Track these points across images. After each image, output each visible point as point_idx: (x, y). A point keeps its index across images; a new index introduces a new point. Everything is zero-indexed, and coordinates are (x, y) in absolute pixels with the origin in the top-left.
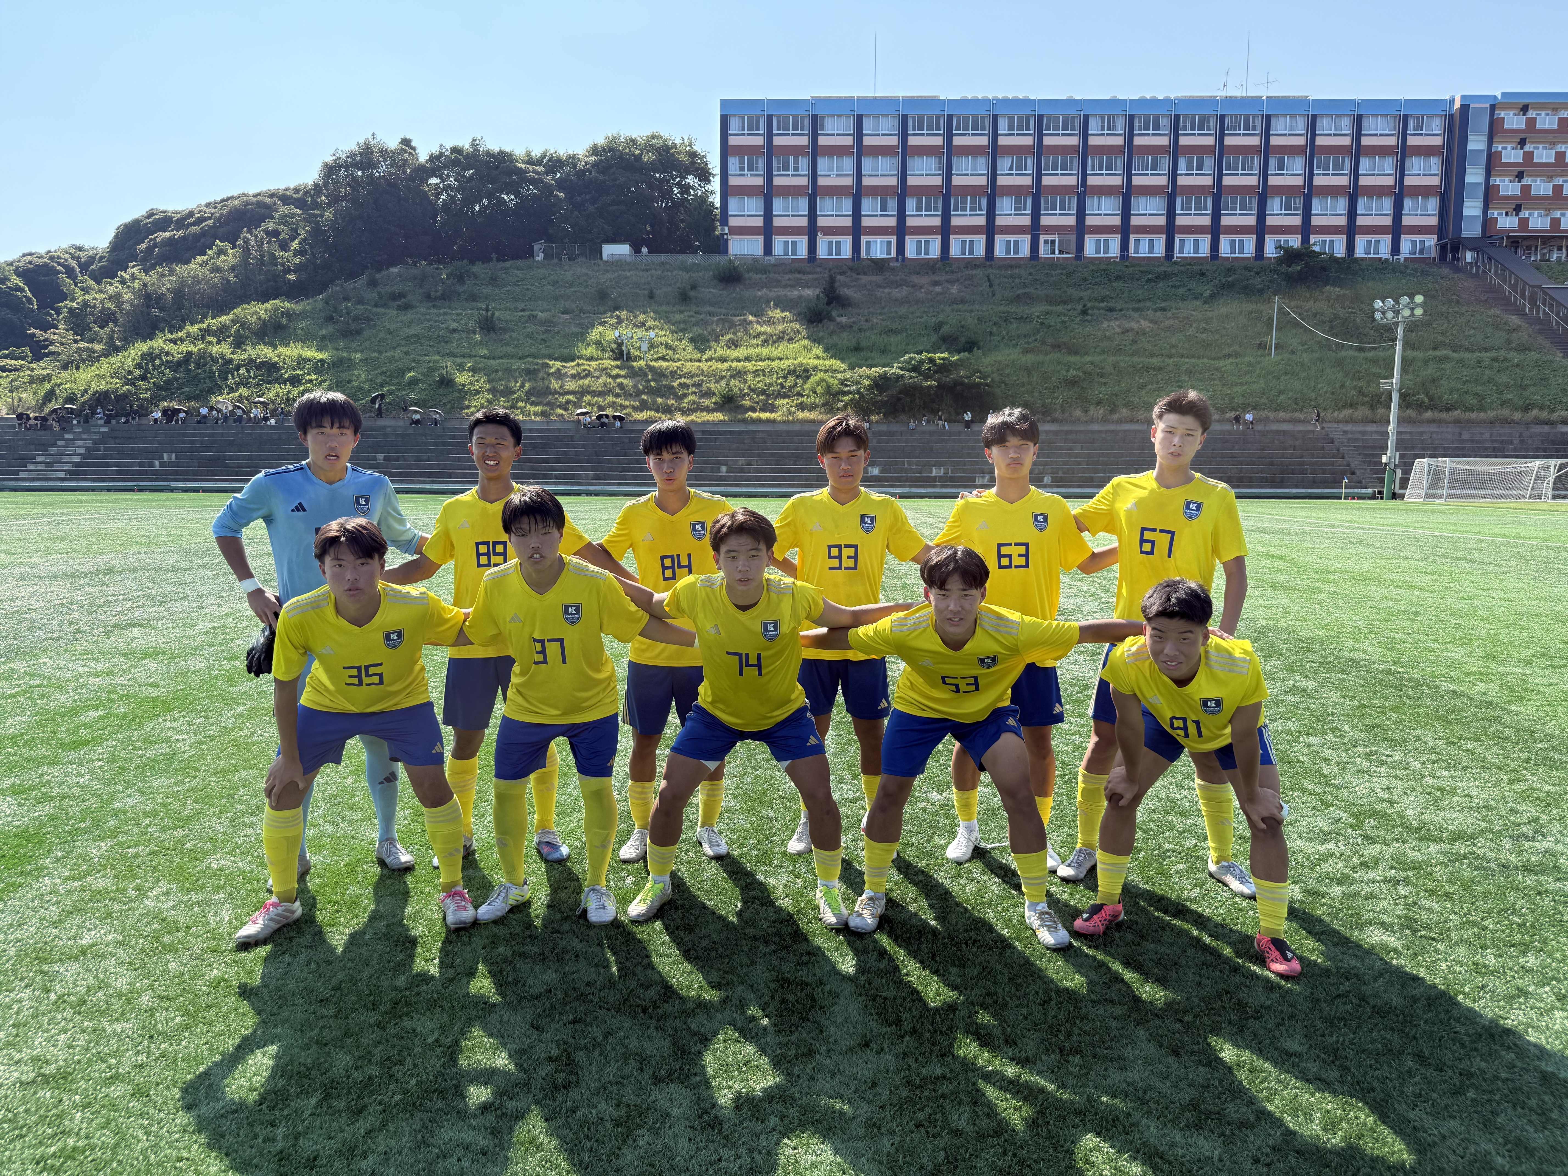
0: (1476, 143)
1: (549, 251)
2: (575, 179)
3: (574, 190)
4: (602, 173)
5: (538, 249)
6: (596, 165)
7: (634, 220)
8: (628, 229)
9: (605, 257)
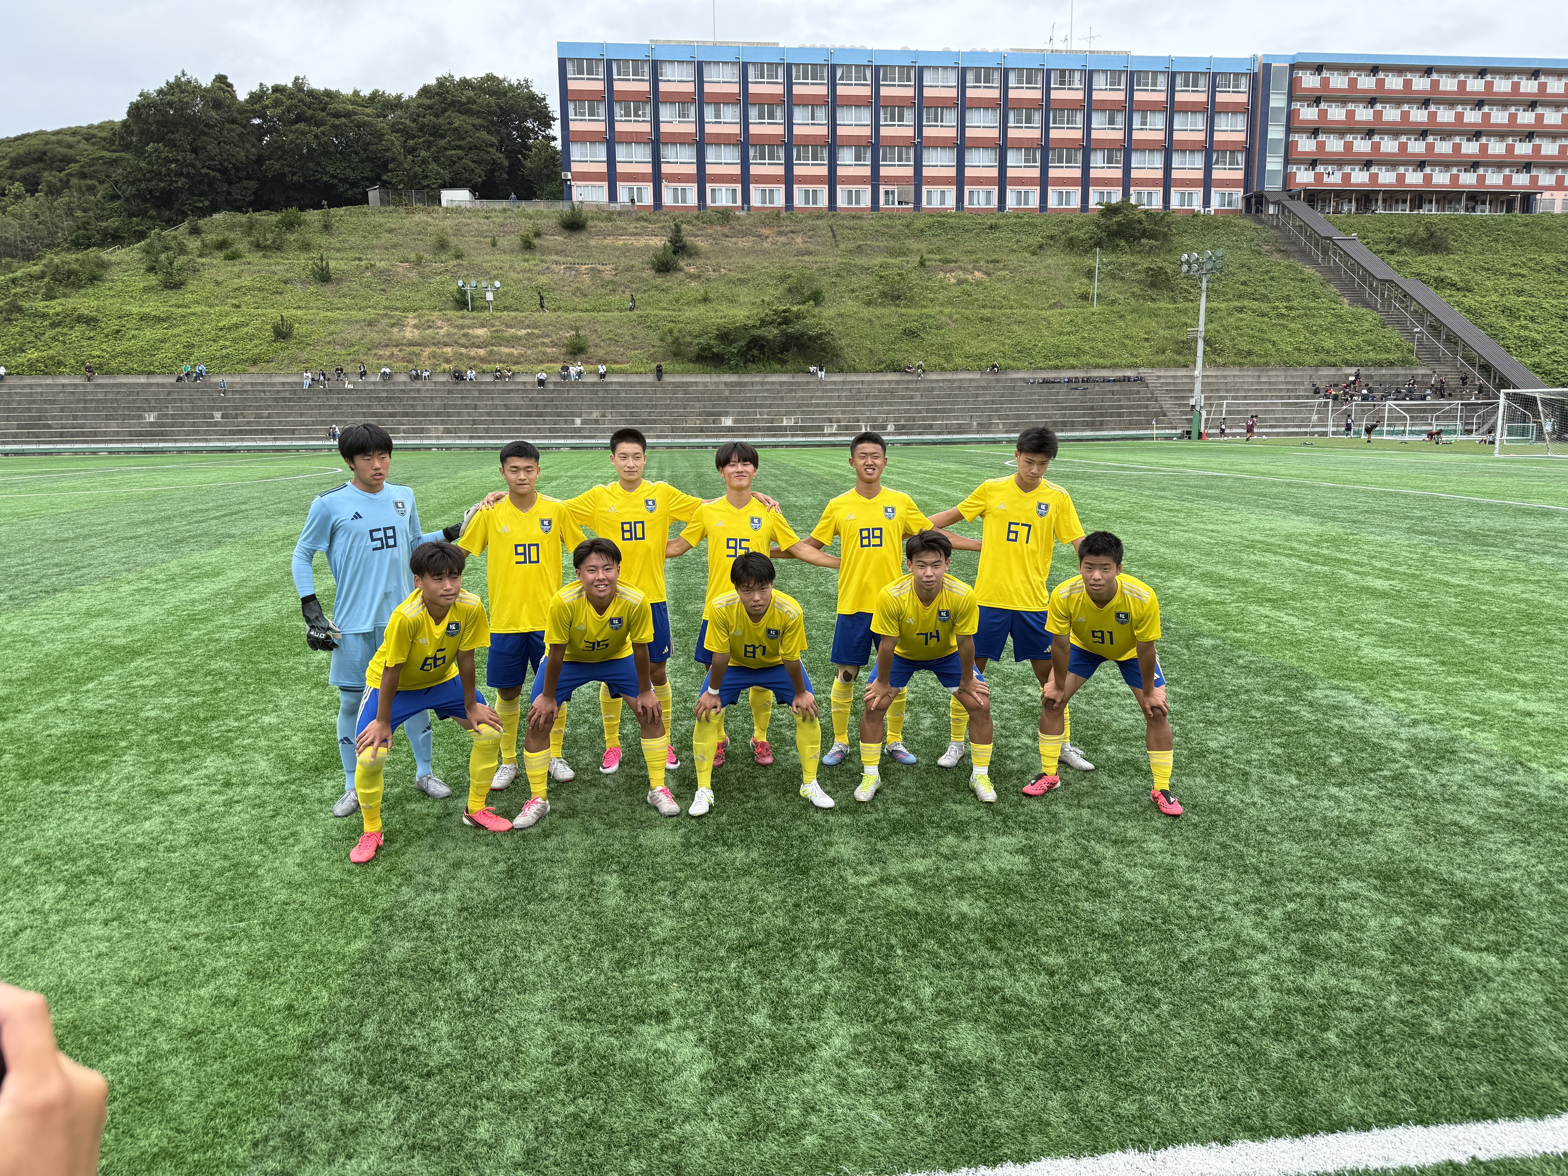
0: (1278, 101)
1: (385, 197)
2: (408, 122)
3: (407, 134)
4: (437, 116)
5: (373, 195)
6: (430, 107)
7: (472, 165)
8: (467, 175)
9: (444, 203)
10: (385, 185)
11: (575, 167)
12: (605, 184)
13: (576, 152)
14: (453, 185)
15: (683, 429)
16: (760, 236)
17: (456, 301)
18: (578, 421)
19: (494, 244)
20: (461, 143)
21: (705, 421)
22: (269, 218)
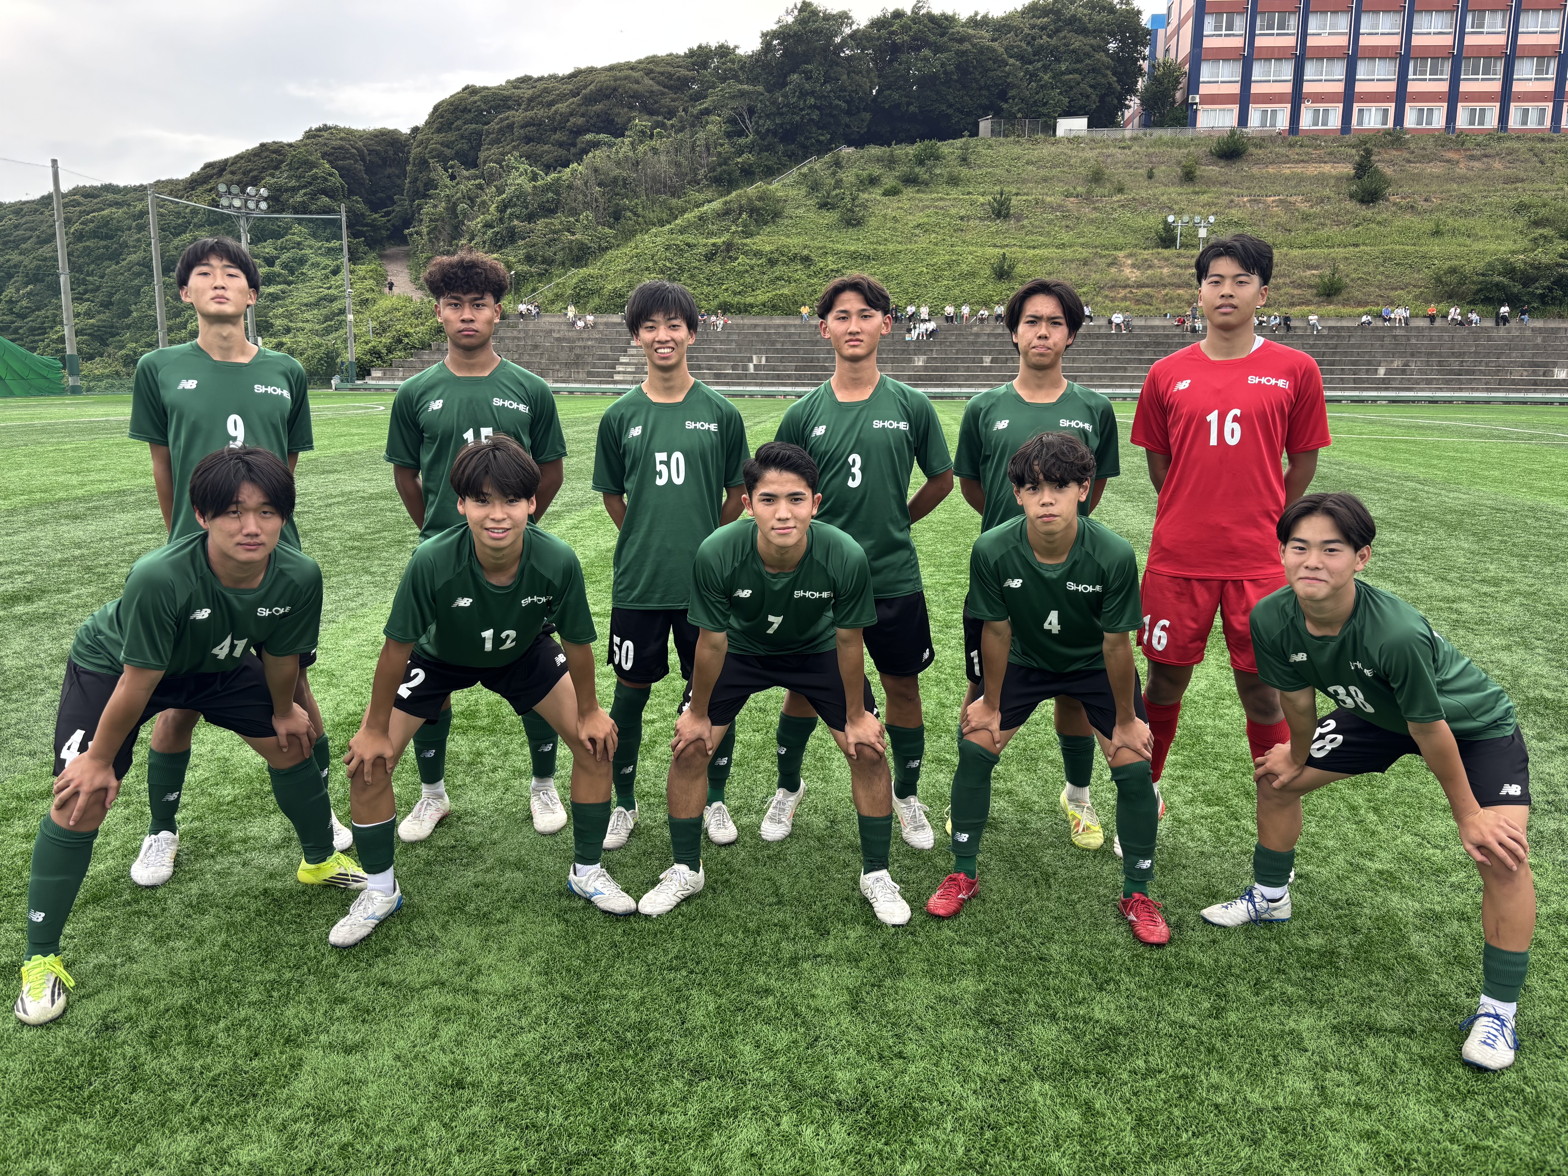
1: (996, 127)
2: (1024, 45)
3: (1021, 57)
4: (1050, 36)
5: (985, 125)
6: (1042, 28)
7: (1090, 90)
8: (1082, 102)
9: (1060, 132)
10: (998, 113)
11: (1204, 89)
12: (1236, 108)
13: (1206, 72)
14: (1069, 113)
15: (1513, 382)
16: (1448, 161)
17: (1161, 238)
18: (1382, 371)
19: (1150, 176)
20: (1078, 66)
21: (1534, 373)
22: (908, 151)
